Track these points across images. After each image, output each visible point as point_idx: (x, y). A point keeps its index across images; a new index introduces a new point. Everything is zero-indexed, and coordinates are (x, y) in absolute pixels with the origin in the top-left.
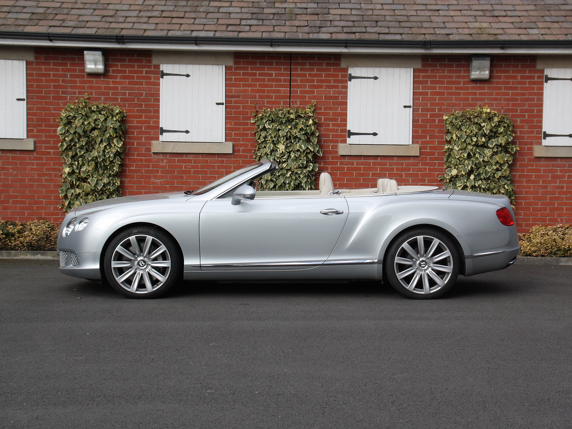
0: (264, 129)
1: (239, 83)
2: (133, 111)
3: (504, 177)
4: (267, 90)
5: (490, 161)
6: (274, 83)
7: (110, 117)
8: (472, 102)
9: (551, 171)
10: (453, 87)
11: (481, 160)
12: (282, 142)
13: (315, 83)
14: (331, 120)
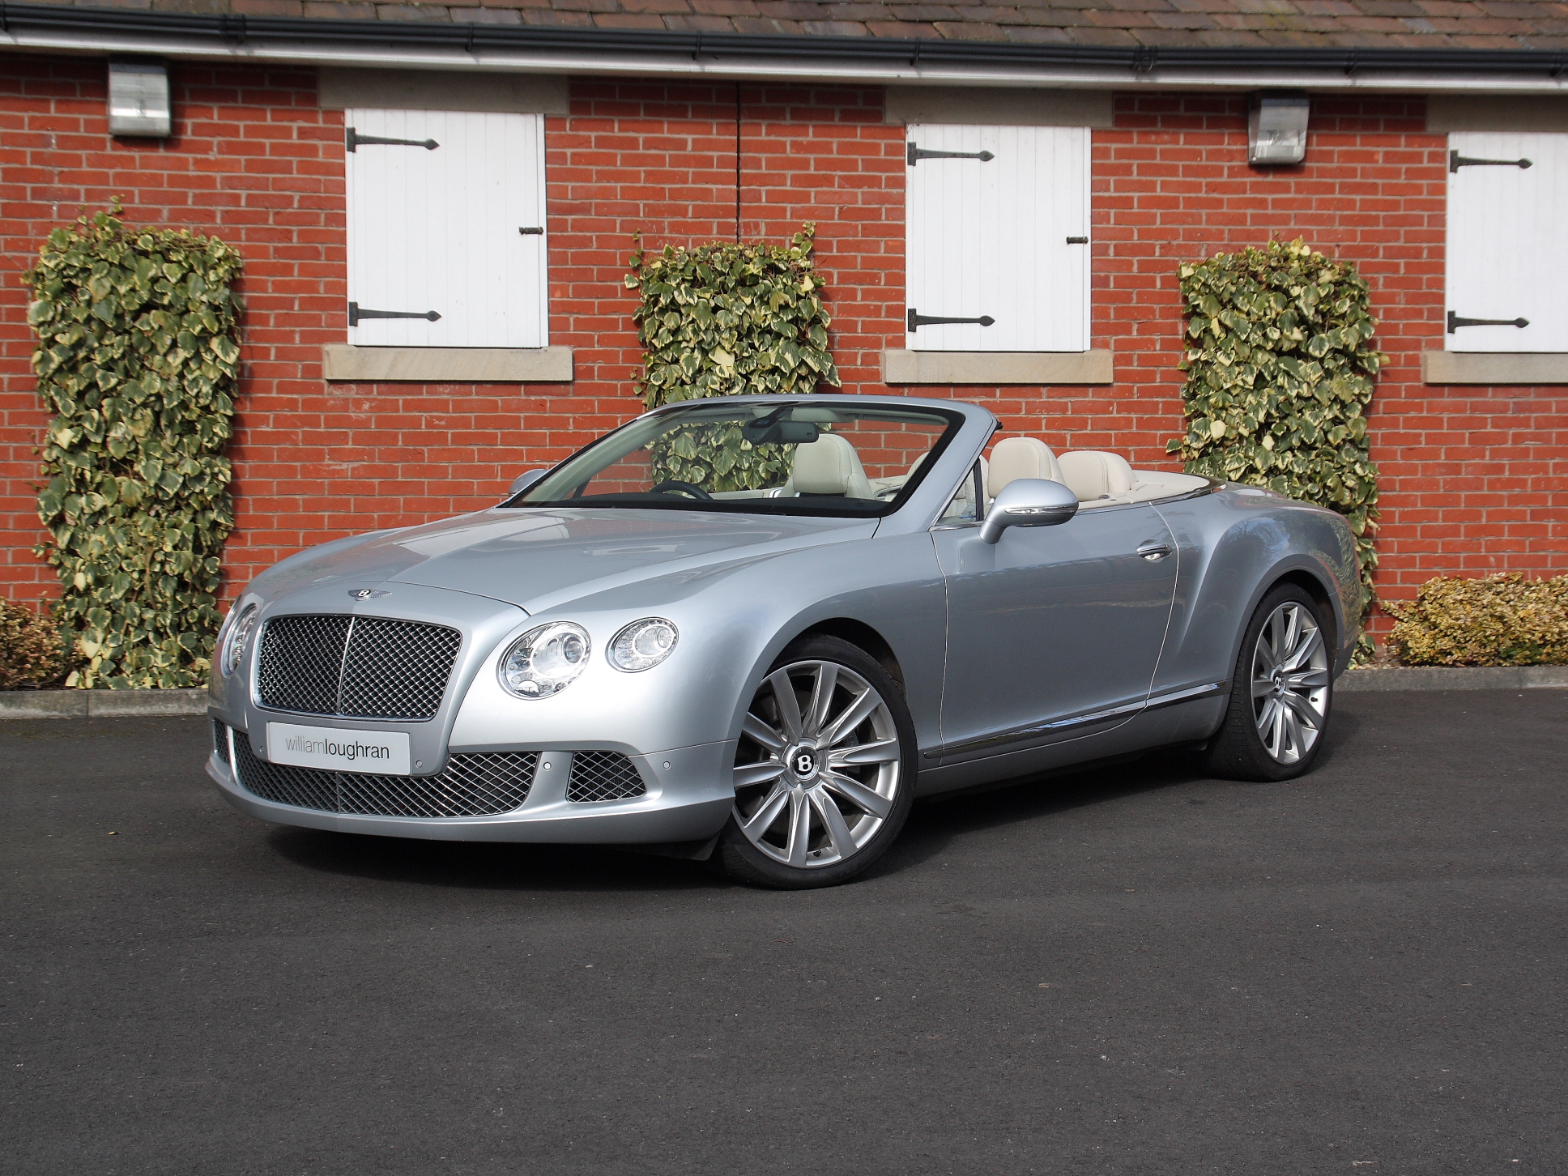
0: (674, 306)
1: (587, 170)
2: (263, 252)
3: (1352, 441)
4: (670, 189)
5: (1317, 396)
6: (691, 170)
7: (200, 272)
8: (1253, 228)
9: (1467, 423)
10: (1201, 183)
11: (1294, 393)
12: (727, 346)
13: (812, 171)
14: (860, 279)
